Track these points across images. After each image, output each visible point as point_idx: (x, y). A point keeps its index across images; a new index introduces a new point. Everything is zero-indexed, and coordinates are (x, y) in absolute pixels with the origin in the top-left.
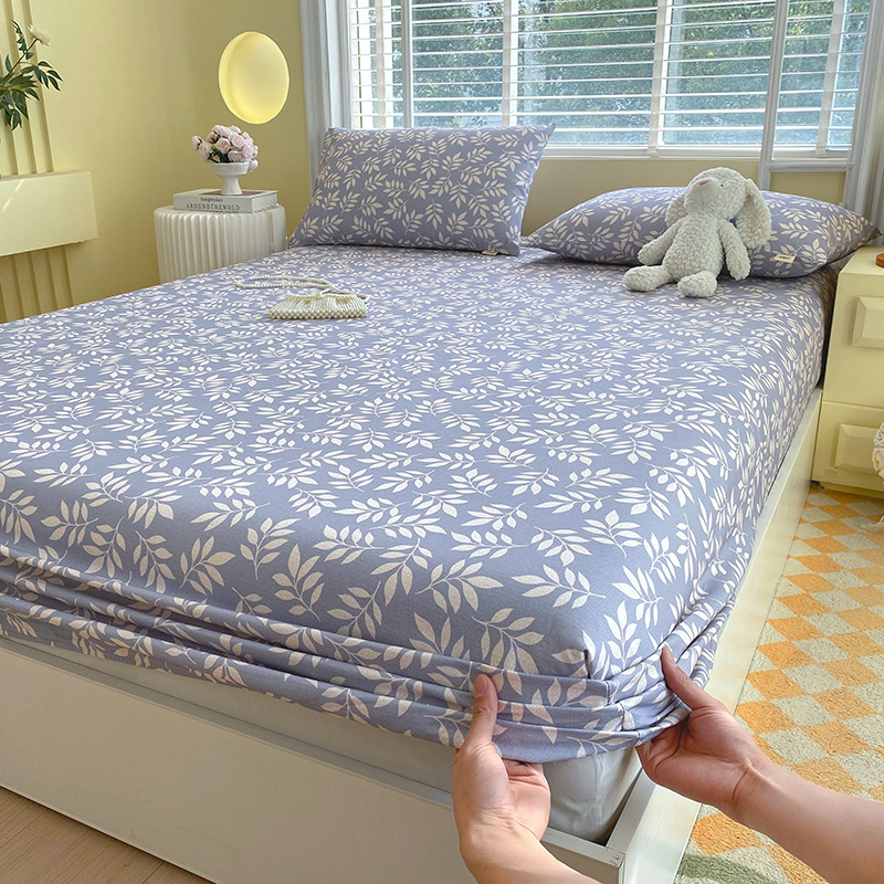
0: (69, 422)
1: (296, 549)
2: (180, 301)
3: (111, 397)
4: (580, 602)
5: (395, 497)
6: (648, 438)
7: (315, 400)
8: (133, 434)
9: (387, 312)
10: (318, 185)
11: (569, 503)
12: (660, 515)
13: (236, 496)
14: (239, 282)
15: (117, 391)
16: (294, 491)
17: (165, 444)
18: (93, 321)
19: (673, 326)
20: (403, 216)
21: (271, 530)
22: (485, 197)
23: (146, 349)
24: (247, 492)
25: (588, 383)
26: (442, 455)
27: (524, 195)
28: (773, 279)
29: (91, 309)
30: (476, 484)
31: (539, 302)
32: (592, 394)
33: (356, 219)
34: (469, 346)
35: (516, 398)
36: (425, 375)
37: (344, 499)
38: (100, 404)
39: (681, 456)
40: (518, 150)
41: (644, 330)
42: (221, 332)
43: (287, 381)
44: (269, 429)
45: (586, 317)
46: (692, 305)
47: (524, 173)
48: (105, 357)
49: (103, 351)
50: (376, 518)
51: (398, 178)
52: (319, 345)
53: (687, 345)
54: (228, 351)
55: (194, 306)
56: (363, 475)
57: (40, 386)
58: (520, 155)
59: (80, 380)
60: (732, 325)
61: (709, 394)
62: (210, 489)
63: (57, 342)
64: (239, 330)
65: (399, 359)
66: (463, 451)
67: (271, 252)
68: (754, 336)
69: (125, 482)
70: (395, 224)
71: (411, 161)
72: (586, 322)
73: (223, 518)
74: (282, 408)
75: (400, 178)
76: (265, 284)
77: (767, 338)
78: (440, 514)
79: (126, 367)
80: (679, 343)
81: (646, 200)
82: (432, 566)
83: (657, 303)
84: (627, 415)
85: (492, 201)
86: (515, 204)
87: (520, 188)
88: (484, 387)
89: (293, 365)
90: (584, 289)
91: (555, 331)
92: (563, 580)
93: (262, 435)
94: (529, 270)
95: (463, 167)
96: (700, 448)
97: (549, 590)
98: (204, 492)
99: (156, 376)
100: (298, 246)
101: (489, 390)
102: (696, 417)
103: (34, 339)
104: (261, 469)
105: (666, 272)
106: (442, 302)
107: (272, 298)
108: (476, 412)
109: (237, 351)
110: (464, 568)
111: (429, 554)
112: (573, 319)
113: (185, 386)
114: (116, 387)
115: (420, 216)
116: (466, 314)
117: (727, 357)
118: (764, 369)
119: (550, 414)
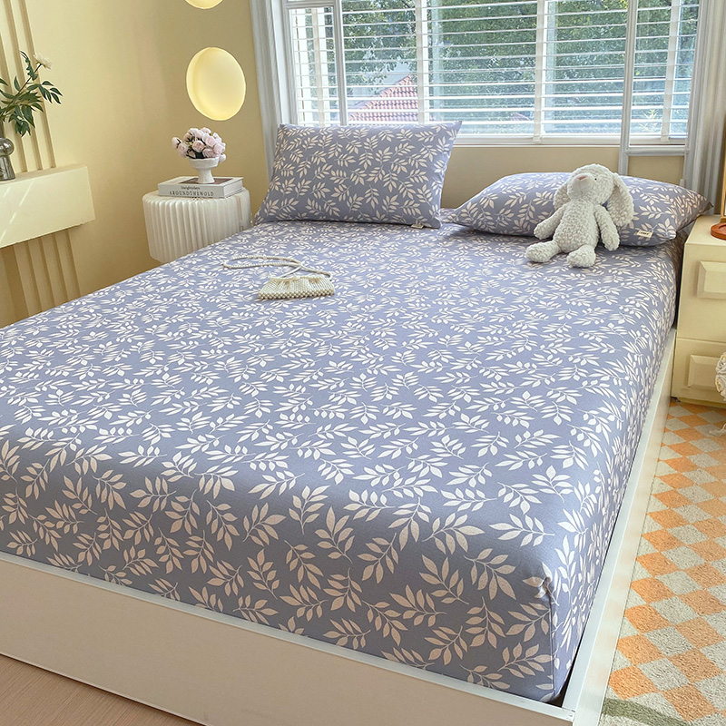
0: (132, 408)
1: (331, 510)
2: (182, 282)
3: (157, 382)
4: (538, 541)
5: (395, 463)
6: (566, 402)
7: (315, 377)
8: (185, 416)
9: (350, 289)
10: (275, 173)
11: (519, 461)
12: (582, 466)
13: (278, 469)
14: (225, 263)
15: (160, 377)
16: (320, 462)
17: (213, 425)
18: (119, 307)
19: (568, 296)
20: (347, 198)
21: (310, 496)
22: (412, 183)
23: (170, 334)
24: (284, 465)
25: (515, 354)
26: (420, 424)
27: (441, 180)
28: (636, 247)
29: (112, 295)
30: (450, 448)
31: (464, 275)
32: (519, 364)
33: (309, 201)
34: (420, 321)
35: (463, 370)
36: (392, 351)
37: (358, 466)
38: (150, 390)
39: (591, 417)
40: (435, 144)
41: (547, 301)
42: (225, 314)
43: (289, 360)
44: (287, 407)
45: (502, 290)
46: (579, 275)
47: (440, 162)
48: (140, 344)
49: (136, 338)
50: (385, 481)
51: (340, 168)
52: (305, 324)
53: (581, 315)
54: (236, 333)
55: (195, 288)
56: (367, 445)
57: (98, 375)
58: (436, 148)
59: (128, 368)
60: (611, 294)
61: (604, 360)
62: (257, 463)
63: (96, 330)
64: (239, 312)
65: (370, 336)
66: (436, 419)
67: (241, 229)
68: (628, 303)
69: (192, 460)
70: (341, 205)
71: (351, 155)
72: (502, 295)
73: (272, 489)
74: (292, 387)
75: (343, 168)
76: (247, 263)
77: (638, 305)
78: (430, 475)
79: (160, 353)
80: (575, 313)
81: (537, 186)
82: (432, 520)
83: (553, 274)
84: (548, 382)
85: (417, 186)
86: (435, 188)
87: (437, 174)
88: (439, 360)
89: (290, 345)
90: (495, 261)
91: (482, 304)
92: (525, 525)
93: (284, 412)
94: (450, 244)
95: (392, 158)
96: (602, 409)
97: (516, 534)
98: (253, 466)
99: (187, 361)
100: (263, 223)
101: (443, 363)
102: (596, 382)
103: (77, 328)
104: (290, 443)
105: (556, 246)
106: (389, 277)
107: (255, 278)
108: (438, 384)
109: (242, 333)
110: (455, 520)
111: (428, 510)
112: (494, 292)
113: (211, 369)
114: (158, 373)
115: (361, 198)
116: (411, 289)
117: (611, 325)
118: (638, 332)
119: (493, 383)
